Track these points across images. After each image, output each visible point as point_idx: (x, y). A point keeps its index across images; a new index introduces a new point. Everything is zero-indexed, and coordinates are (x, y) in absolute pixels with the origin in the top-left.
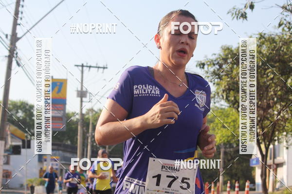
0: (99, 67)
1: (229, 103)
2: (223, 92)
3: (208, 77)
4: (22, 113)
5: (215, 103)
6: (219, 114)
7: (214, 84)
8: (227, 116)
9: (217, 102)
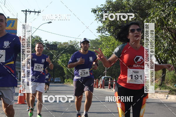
0: (36, 12)
1: (110, 33)
2: (107, 27)
3: (98, 18)
5: (102, 33)
6: (104, 40)
7: (102, 22)
8: (110, 41)
9: (103, 32)
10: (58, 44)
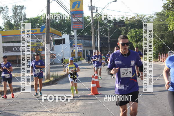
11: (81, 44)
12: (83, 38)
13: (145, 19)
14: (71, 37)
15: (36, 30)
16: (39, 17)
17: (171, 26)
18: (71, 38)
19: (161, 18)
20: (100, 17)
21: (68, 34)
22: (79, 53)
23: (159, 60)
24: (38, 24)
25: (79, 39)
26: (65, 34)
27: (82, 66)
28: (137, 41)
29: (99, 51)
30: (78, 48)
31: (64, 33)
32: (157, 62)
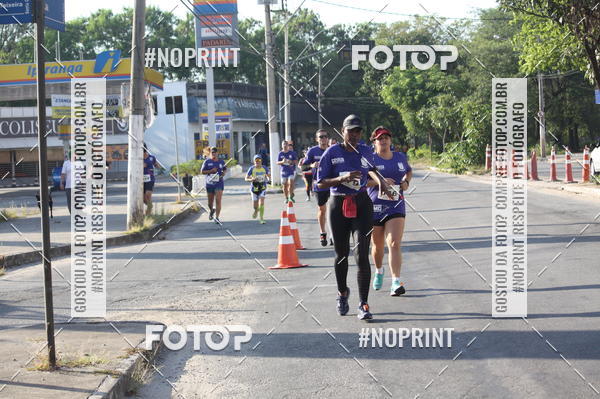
4: (152, 31)
10: (375, 30)
11: (228, 113)
12: (233, 93)
13: (441, 31)
14: (194, 87)
15: (81, 66)
16: (84, 21)
17: (529, 59)
18: (193, 91)
19: (497, 29)
20: (291, 21)
21: (180, 78)
22: (220, 142)
23: (486, 168)
24: (80, 45)
25: (221, 97)
26: (172, 78)
27: (234, 187)
28: (414, 107)
29: (288, 138)
30: (218, 128)
31: (166, 74)
32: (481, 177)
